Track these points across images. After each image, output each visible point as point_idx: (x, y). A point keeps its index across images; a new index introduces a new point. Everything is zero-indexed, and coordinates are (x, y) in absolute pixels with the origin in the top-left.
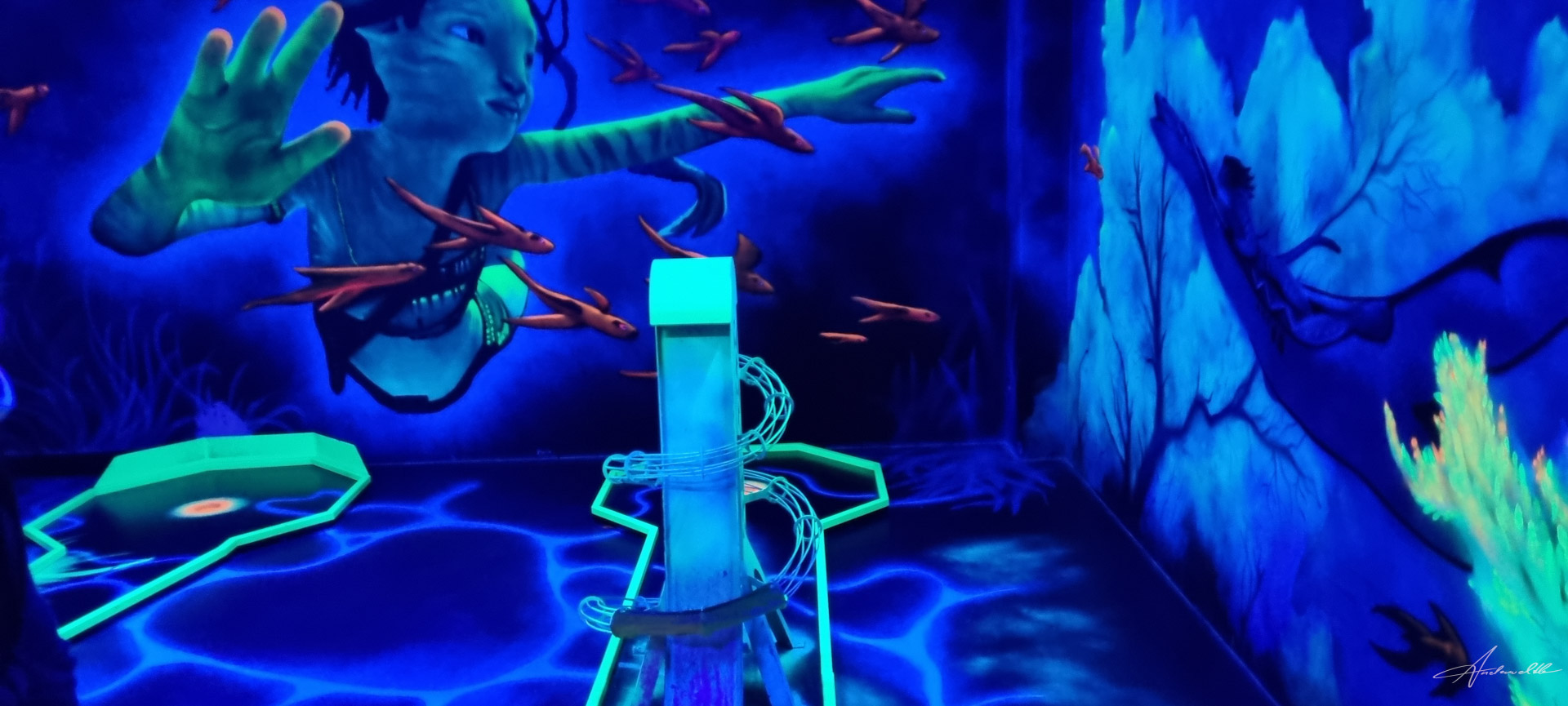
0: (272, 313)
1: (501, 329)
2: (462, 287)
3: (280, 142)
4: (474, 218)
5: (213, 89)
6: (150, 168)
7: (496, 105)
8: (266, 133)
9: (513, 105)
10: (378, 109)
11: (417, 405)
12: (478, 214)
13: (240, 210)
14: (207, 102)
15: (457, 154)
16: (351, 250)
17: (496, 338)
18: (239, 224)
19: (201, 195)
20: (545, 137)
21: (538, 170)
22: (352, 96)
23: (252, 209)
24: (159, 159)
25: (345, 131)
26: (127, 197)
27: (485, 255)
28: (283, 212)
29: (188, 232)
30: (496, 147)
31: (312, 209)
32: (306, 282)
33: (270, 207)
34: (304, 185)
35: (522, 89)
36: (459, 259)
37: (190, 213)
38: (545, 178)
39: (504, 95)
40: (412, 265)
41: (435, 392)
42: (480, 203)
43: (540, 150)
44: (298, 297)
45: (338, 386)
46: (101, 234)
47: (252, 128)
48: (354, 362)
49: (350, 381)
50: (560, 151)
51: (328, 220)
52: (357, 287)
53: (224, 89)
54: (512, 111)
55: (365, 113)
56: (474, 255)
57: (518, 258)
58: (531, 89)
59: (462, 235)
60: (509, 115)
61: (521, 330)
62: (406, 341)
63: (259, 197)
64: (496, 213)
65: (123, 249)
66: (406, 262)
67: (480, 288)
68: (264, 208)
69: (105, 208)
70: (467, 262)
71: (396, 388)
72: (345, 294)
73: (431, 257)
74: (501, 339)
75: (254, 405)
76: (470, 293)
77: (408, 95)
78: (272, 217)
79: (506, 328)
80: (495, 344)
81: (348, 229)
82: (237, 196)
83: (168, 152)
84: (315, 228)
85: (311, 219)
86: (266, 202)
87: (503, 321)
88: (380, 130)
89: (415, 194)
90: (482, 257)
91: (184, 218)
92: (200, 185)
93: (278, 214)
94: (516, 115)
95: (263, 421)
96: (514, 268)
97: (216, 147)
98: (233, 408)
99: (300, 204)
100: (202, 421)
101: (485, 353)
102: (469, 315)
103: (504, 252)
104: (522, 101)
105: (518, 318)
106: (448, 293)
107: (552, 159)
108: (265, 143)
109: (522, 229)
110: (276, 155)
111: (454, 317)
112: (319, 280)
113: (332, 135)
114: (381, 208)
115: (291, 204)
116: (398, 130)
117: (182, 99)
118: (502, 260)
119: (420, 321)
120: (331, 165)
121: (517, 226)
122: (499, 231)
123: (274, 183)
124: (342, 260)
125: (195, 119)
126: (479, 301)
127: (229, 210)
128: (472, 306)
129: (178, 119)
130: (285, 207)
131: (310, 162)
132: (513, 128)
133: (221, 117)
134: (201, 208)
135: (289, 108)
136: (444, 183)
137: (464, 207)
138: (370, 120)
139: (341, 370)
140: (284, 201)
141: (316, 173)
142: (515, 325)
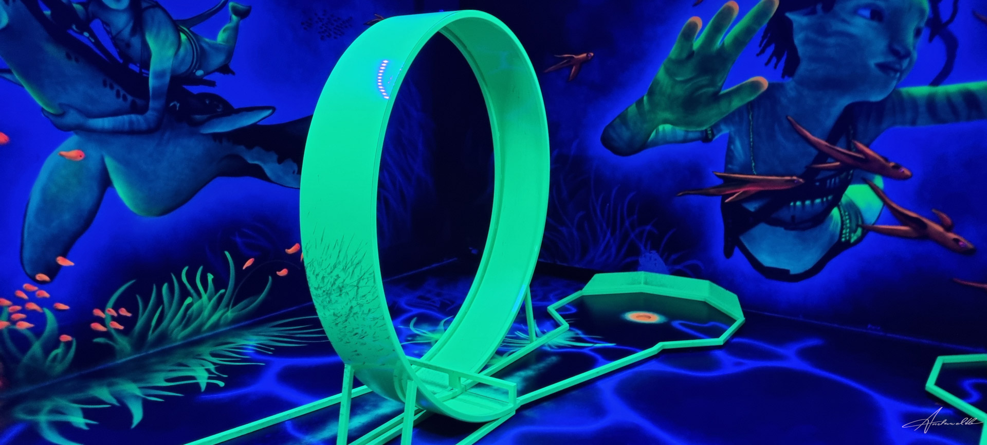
0: (694, 200)
1: (855, 232)
2: (830, 198)
3: (720, 89)
4: (850, 149)
5: (684, 55)
6: (640, 103)
7: (882, 67)
8: (712, 83)
9: (897, 66)
10: (790, 70)
11: (781, 275)
12: (852, 146)
13: (687, 132)
14: (679, 62)
15: (844, 102)
16: (753, 164)
17: (850, 238)
18: (685, 141)
19: (666, 122)
20: (921, 91)
21: (909, 116)
22: (774, 60)
23: (694, 132)
24: (645, 98)
25: (765, 83)
26: (623, 118)
27: (851, 179)
28: (713, 135)
29: (655, 144)
30: (876, 97)
31: (733, 134)
32: (720, 182)
33: (706, 131)
34: (728, 119)
35: (908, 54)
36: (831, 177)
37: (657, 133)
38: (914, 122)
39: (891, 59)
40: (795, 178)
41: (795, 268)
42: (855, 137)
43: (913, 100)
44: (712, 191)
45: (728, 253)
46: (607, 141)
47: (704, 80)
48: (743, 239)
49: (737, 251)
50: (931, 103)
51: (742, 146)
52: (753, 189)
53: (691, 54)
54: (896, 71)
55: (781, 72)
56: (843, 175)
57: (879, 181)
58: (915, 55)
59: (837, 160)
60: (892, 74)
61: (871, 235)
62: (780, 230)
63: (700, 125)
64: (868, 146)
65: (616, 151)
66: (792, 176)
67: (844, 200)
68: (702, 132)
69: (611, 125)
70: (837, 180)
71: (767, 260)
72: (744, 193)
73: (810, 173)
74: (854, 238)
75: (673, 257)
76: (836, 202)
77: (813, 59)
78: (706, 138)
79: (859, 231)
80: (848, 242)
81: (753, 150)
82: (688, 124)
83: (651, 93)
84: (732, 147)
85: (730, 140)
86: (704, 128)
87: (858, 226)
88: (790, 83)
89: (804, 128)
90: (849, 177)
91: (653, 135)
92: (667, 115)
93: (710, 137)
94: (898, 75)
95: (678, 267)
96: (875, 188)
97: (680, 91)
98: (661, 256)
99: (725, 130)
100: (642, 260)
101: (838, 247)
102: (832, 217)
103: (869, 175)
104: (905, 63)
105: (870, 225)
106: (818, 201)
107: (922, 109)
108: (711, 90)
109: (886, 160)
110: (716, 98)
111: (822, 216)
112: (729, 182)
113: (756, 86)
114: (780, 137)
115: (720, 131)
116: (801, 83)
117: (665, 61)
118: (865, 181)
119: (793, 217)
120: (751, 106)
121: (883, 157)
122: (867, 159)
123: (711, 115)
124: (746, 169)
125: (670, 73)
126: (842, 209)
127: (680, 131)
128: (835, 212)
129: (661, 74)
130: (715, 132)
131: (737, 103)
132: (894, 83)
133: (687, 73)
134: (664, 130)
135: (730, 66)
136: (830, 122)
137: (843, 140)
138: (783, 77)
139: (733, 242)
140: (715, 127)
141: (739, 111)
142: (867, 230)
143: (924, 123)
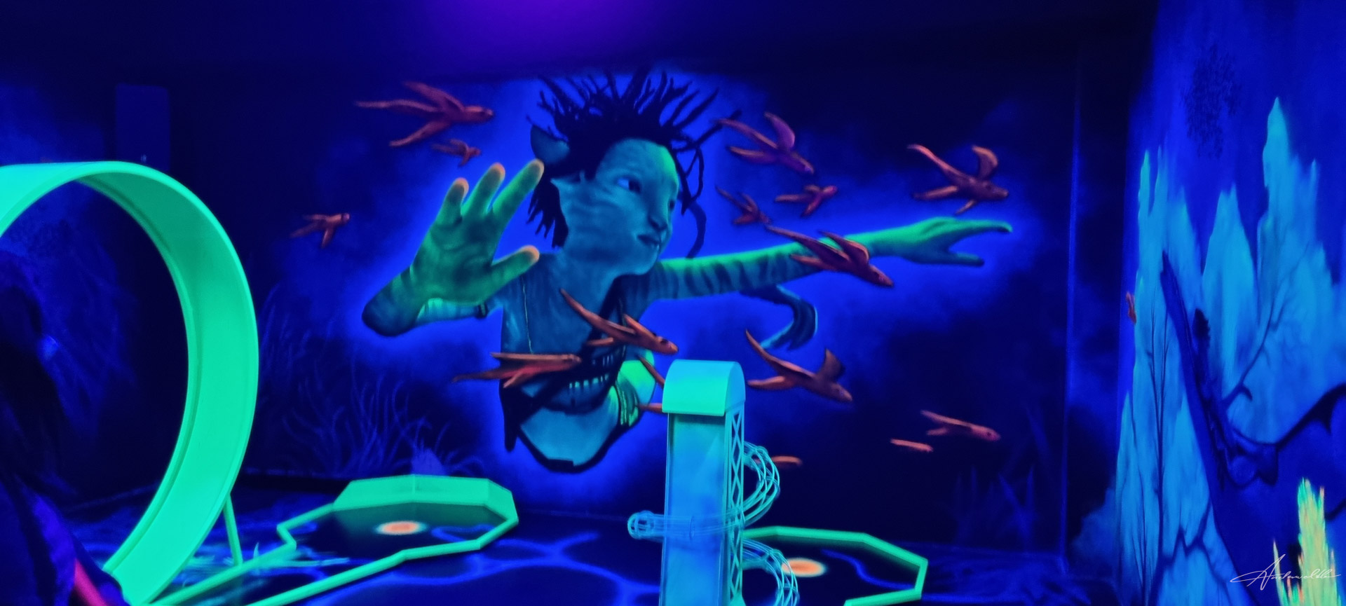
0: (470, 385)
1: (632, 412)
2: (606, 377)
3: (492, 260)
4: (620, 323)
5: (452, 220)
6: (405, 274)
7: (645, 239)
8: (483, 253)
9: (657, 239)
10: (561, 236)
11: (564, 467)
12: (623, 321)
13: (459, 308)
14: (447, 229)
15: (612, 274)
16: (530, 342)
17: (628, 419)
18: (458, 317)
19: (435, 296)
20: (678, 264)
21: (671, 289)
22: (544, 229)
23: (467, 308)
24: (411, 269)
25: (536, 253)
26: (388, 293)
27: (625, 355)
28: (487, 311)
29: (424, 322)
30: (641, 270)
31: (507, 310)
32: (497, 364)
33: (479, 307)
34: (502, 292)
35: (665, 227)
36: (606, 355)
37: (427, 308)
38: (675, 295)
39: (650, 231)
40: (572, 357)
41: (579, 458)
42: (625, 311)
43: (674, 274)
44: (490, 375)
45: (510, 446)
46: (369, 320)
47: (474, 249)
48: (525, 429)
49: (519, 443)
50: (689, 276)
51: (518, 320)
52: (530, 371)
53: (459, 220)
54: (656, 243)
55: (551, 241)
56: (618, 352)
57: (650, 357)
58: (671, 227)
59: (609, 336)
60: (653, 246)
61: (647, 416)
62: (561, 416)
63: (473, 298)
64: (637, 321)
65: (381, 331)
66: (567, 353)
67: (620, 379)
68: (475, 308)
69: (373, 301)
70: (612, 357)
71: (551, 451)
72: (523, 375)
73: (586, 351)
74: (632, 420)
75: (451, 455)
76: (612, 381)
77: (582, 229)
78: (479, 314)
79: (636, 412)
80: (626, 424)
81: (529, 326)
82: (459, 298)
83: (418, 264)
84: (507, 324)
85: (505, 317)
86: (477, 303)
87: (634, 406)
88: (560, 254)
89: (580, 303)
90: (623, 354)
91: (422, 311)
92: (435, 288)
93: (484, 312)
94: (658, 247)
95: (457, 467)
96: (646, 365)
97: (449, 261)
98: (437, 455)
99: (499, 305)
100: (415, 462)
101: (618, 431)
102: (610, 399)
103: (640, 352)
104: (663, 235)
105: (646, 406)
106: (596, 381)
107: (682, 282)
108: (481, 260)
109: (655, 335)
110: (488, 269)
111: (598, 400)
112: (507, 364)
113: (527, 256)
114: (554, 312)
115: (493, 306)
116: (572, 254)
117: (432, 227)
118: (638, 357)
119: (573, 401)
120: (523, 278)
121: (651, 330)
122: (637, 336)
123: (484, 289)
124: (523, 349)
125: (438, 241)
126: (618, 388)
127: (451, 307)
128: (612, 392)
129: (428, 242)
130: (489, 307)
131: (510, 275)
132: (655, 256)
133: (455, 240)
134: (434, 305)
135: (500, 234)
136: (601, 295)
137: (614, 315)
138: (553, 246)
139: (514, 433)
140: (488, 303)
141: (513, 284)
142: (643, 411)
143: (684, 296)
